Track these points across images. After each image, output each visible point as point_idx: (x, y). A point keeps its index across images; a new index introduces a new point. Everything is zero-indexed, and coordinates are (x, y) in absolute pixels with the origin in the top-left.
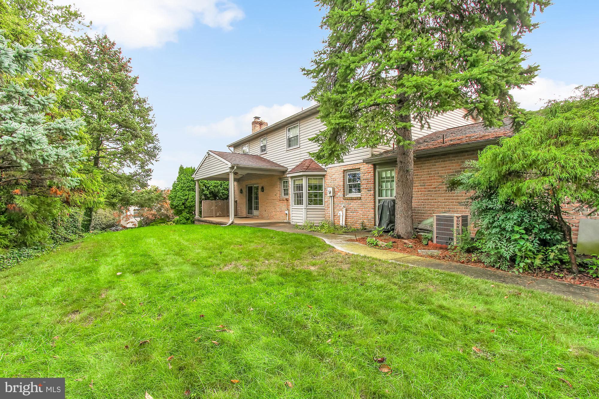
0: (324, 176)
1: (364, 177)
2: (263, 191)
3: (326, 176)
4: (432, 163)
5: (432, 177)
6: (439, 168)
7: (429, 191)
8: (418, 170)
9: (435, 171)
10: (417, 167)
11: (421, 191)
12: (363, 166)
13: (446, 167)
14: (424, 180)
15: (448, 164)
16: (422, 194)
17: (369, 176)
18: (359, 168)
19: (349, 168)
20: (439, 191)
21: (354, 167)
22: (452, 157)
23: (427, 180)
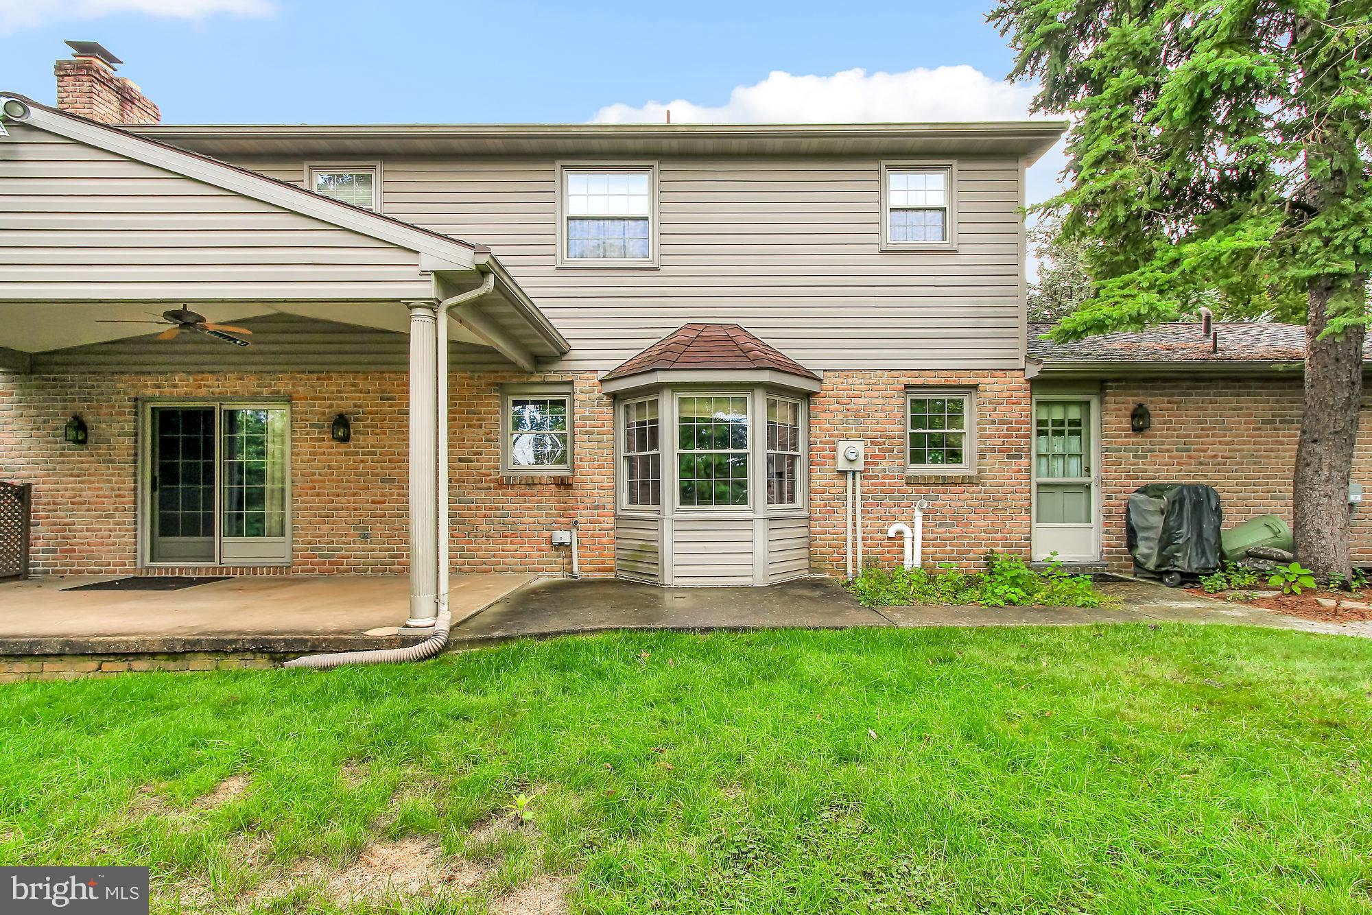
0: (808, 396)
1: (994, 414)
2: (345, 439)
3: (817, 399)
4: (1208, 395)
5: (1208, 429)
6: (1224, 408)
7: (1201, 464)
8: (1172, 409)
9: (1216, 415)
10: (1169, 402)
11: (1179, 464)
12: (989, 380)
13: (1241, 409)
14: (1188, 436)
15: (1246, 402)
16: (1180, 471)
17: (1016, 414)
18: (975, 387)
19: (932, 381)
20: (1225, 464)
21: (953, 380)
22: (1256, 388)
23: (1196, 437)
